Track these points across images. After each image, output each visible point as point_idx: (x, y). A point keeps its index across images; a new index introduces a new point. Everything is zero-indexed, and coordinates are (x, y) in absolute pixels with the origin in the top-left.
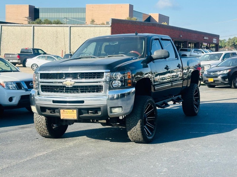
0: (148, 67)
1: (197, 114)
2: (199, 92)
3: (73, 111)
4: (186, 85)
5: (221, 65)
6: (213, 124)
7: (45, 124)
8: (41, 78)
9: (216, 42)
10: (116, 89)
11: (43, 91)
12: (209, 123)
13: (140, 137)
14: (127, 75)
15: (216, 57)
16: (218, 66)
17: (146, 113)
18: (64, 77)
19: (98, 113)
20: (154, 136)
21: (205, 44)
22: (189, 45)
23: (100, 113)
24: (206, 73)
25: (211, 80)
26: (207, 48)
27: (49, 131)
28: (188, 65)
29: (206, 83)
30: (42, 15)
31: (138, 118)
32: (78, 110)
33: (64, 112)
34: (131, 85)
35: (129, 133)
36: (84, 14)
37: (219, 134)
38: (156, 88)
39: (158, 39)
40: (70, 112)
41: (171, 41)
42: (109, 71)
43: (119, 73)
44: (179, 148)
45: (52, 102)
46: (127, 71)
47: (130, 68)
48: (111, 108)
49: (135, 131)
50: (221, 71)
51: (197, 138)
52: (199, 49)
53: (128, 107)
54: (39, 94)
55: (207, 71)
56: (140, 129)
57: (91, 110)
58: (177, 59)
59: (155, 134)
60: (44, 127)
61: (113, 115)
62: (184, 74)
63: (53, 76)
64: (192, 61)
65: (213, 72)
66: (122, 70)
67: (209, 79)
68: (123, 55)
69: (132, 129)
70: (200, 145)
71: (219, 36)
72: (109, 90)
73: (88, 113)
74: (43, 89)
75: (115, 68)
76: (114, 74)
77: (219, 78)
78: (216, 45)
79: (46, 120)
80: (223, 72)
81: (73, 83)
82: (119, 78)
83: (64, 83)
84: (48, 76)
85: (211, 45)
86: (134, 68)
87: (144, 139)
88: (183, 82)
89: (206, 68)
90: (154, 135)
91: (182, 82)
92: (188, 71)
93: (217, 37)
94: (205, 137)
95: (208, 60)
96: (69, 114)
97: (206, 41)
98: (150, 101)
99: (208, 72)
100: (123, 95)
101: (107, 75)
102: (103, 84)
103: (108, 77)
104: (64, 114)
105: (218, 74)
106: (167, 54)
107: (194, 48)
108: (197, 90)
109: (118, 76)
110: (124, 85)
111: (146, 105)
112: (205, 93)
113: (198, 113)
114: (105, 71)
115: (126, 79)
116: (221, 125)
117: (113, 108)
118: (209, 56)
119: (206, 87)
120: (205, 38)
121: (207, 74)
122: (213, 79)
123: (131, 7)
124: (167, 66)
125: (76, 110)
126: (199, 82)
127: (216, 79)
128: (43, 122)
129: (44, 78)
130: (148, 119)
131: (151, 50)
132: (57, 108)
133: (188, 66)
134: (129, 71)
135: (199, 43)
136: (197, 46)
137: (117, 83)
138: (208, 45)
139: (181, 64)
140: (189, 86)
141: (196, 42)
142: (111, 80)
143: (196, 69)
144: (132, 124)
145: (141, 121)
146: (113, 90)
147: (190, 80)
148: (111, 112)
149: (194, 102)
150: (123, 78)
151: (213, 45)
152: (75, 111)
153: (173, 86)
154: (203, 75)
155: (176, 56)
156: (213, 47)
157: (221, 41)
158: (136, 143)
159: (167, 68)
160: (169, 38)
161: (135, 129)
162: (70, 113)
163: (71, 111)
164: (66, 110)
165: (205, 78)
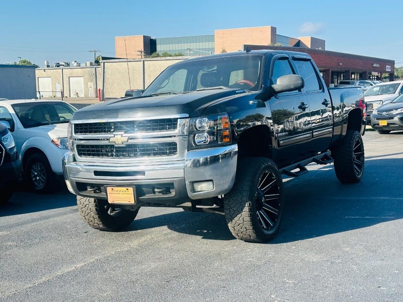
0: (265, 106)
1: (360, 179)
2: (362, 144)
3: (127, 189)
4: (339, 133)
5: (398, 100)
6: (387, 198)
7: (94, 209)
8: (76, 132)
9: (390, 70)
10: (201, 148)
11: (80, 154)
12: (381, 198)
13: (250, 232)
14: (220, 122)
15: (391, 89)
16: (394, 101)
17: (262, 187)
18: (112, 130)
19: (170, 192)
20: (278, 228)
21: (375, 74)
22: (353, 76)
23: (173, 193)
24: (375, 112)
25: (383, 123)
26: (378, 78)
27: (101, 221)
28: (342, 100)
29: (376, 128)
30: (160, 48)
31: (244, 199)
32: (136, 188)
33: (114, 192)
34: (230, 140)
35: (230, 225)
36: (213, 42)
37: (397, 220)
38: (281, 142)
39: (287, 58)
40: (123, 191)
41: (311, 62)
42: (188, 115)
43: (206, 119)
44: (321, 253)
45: (93, 173)
46: (221, 115)
47: (226, 108)
48: (193, 183)
49: (241, 221)
50: (398, 109)
51: (358, 230)
52: (366, 81)
53: (224, 180)
54: (75, 160)
55: (376, 109)
56: (248, 219)
57: (159, 186)
58: (321, 91)
59: (280, 225)
60: (93, 215)
61: (197, 196)
62: (334, 116)
63: (99, 128)
64: (349, 95)
65: (386, 111)
66: (211, 112)
67: (380, 121)
68: (221, 87)
69: (235, 218)
70: (362, 247)
71: (394, 61)
72: (188, 150)
73: (154, 192)
74: (80, 150)
75: (199, 110)
76: (197, 121)
77: (396, 119)
78: (390, 74)
79: (95, 202)
80: (401, 111)
81: (126, 139)
82: (207, 128)
83: (111, 140)
84: (91, 128)
85: (383, 75)
86: (234, 108)
87: (257, 235)
88: (333, 129)
89: (376, 106)
90: (277, 226)
91: (331, 129)
92: (342, 111)
93: (392, 63)
94: (372, 226)
95: (378, 95)
96: (121, 195)
97: (375, 70)
98: (268, 167)
99: (378, 111)
100: (215, 159)
101: (183, 124)
102: (176, 140)
103: (186, 128)
104: (113, 195)
105: (394, 113)
106: (300, 82)
107: (360, 80)
108: (358, 141)
109: (204, 124)
110: (217, 140)
111: (260, 175)
112: (375, 142)
113: (361, 177)
114: (179, 117)
115: (220, 130)
116: (401, 200)
117: (197, 184)
118: (380, 89)
119: (376, 133)
120: (375, 65)
121: (376, 114)
122: (386, 121)
123: (273, 30)
124: (303, 104)
125: (132, 188)
126: (363, 127)
127: (391, 121)
128: (90, 207)
129: (81, 132)
130: (266, 198)
131: (271, 76)
132: (103, 185)
133: (342, 103)
134: (225, 114)
135: (366, 72)
136: (364, 76)
137: (203, 138)
138: (380, 74)
139: (328, 99)
140: (344, 134)
141: (361, 72)
142: (192, 132)
143: (357, 108)
144: (235, 209)
145: (250, 204)
146: (197, 150)
147: (345, 126)
148: (194, 190)
149: (354, 160)
150: (216, 127)
151: (387, 75)
152: (131, 190)
153: (314, 136)
154: (371, 116)
155: (321, 87)
156: (385, 78)
157: (397, 70)
158: (245, 242)
159: (302, 107)
160: (309, 57)
161: (241, 219)
162: (123, 193)
163: (124, 189)
164: (115, 189)
165: (374, 121)
